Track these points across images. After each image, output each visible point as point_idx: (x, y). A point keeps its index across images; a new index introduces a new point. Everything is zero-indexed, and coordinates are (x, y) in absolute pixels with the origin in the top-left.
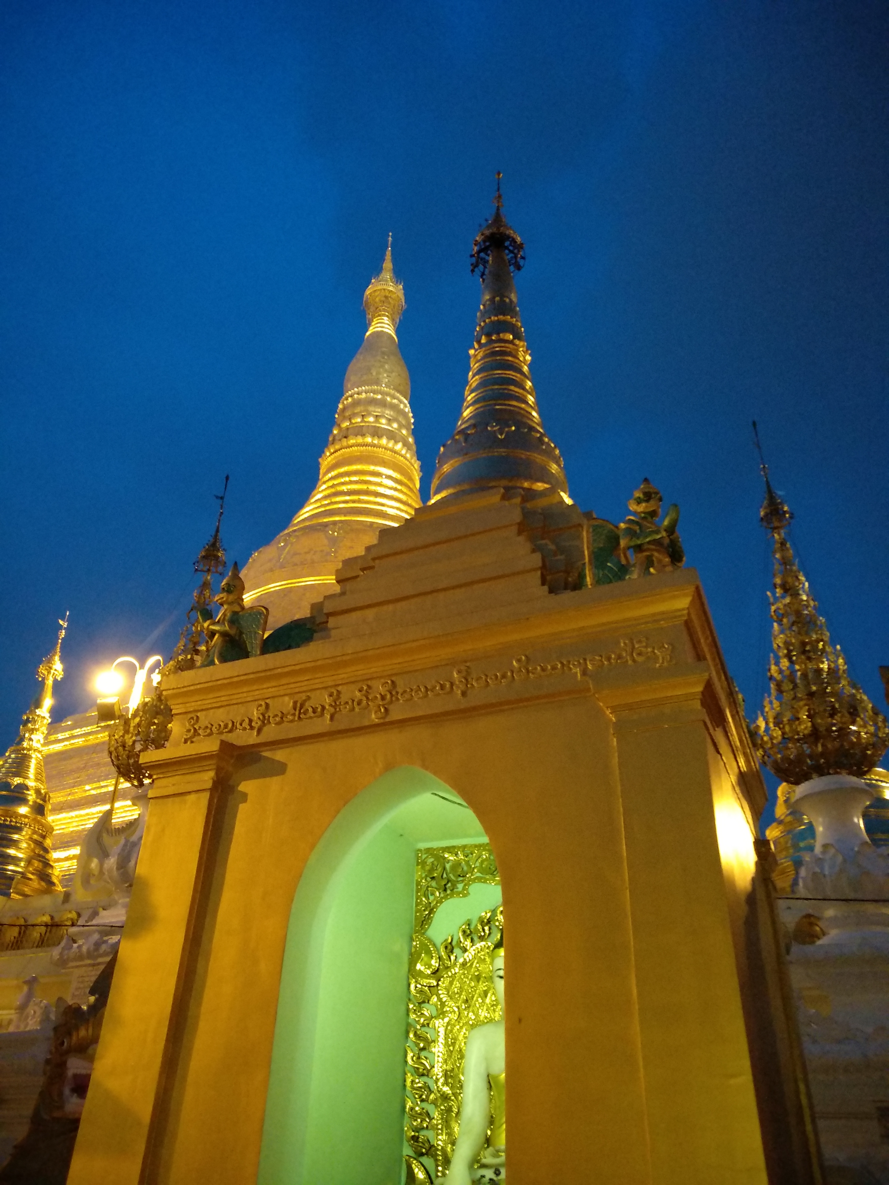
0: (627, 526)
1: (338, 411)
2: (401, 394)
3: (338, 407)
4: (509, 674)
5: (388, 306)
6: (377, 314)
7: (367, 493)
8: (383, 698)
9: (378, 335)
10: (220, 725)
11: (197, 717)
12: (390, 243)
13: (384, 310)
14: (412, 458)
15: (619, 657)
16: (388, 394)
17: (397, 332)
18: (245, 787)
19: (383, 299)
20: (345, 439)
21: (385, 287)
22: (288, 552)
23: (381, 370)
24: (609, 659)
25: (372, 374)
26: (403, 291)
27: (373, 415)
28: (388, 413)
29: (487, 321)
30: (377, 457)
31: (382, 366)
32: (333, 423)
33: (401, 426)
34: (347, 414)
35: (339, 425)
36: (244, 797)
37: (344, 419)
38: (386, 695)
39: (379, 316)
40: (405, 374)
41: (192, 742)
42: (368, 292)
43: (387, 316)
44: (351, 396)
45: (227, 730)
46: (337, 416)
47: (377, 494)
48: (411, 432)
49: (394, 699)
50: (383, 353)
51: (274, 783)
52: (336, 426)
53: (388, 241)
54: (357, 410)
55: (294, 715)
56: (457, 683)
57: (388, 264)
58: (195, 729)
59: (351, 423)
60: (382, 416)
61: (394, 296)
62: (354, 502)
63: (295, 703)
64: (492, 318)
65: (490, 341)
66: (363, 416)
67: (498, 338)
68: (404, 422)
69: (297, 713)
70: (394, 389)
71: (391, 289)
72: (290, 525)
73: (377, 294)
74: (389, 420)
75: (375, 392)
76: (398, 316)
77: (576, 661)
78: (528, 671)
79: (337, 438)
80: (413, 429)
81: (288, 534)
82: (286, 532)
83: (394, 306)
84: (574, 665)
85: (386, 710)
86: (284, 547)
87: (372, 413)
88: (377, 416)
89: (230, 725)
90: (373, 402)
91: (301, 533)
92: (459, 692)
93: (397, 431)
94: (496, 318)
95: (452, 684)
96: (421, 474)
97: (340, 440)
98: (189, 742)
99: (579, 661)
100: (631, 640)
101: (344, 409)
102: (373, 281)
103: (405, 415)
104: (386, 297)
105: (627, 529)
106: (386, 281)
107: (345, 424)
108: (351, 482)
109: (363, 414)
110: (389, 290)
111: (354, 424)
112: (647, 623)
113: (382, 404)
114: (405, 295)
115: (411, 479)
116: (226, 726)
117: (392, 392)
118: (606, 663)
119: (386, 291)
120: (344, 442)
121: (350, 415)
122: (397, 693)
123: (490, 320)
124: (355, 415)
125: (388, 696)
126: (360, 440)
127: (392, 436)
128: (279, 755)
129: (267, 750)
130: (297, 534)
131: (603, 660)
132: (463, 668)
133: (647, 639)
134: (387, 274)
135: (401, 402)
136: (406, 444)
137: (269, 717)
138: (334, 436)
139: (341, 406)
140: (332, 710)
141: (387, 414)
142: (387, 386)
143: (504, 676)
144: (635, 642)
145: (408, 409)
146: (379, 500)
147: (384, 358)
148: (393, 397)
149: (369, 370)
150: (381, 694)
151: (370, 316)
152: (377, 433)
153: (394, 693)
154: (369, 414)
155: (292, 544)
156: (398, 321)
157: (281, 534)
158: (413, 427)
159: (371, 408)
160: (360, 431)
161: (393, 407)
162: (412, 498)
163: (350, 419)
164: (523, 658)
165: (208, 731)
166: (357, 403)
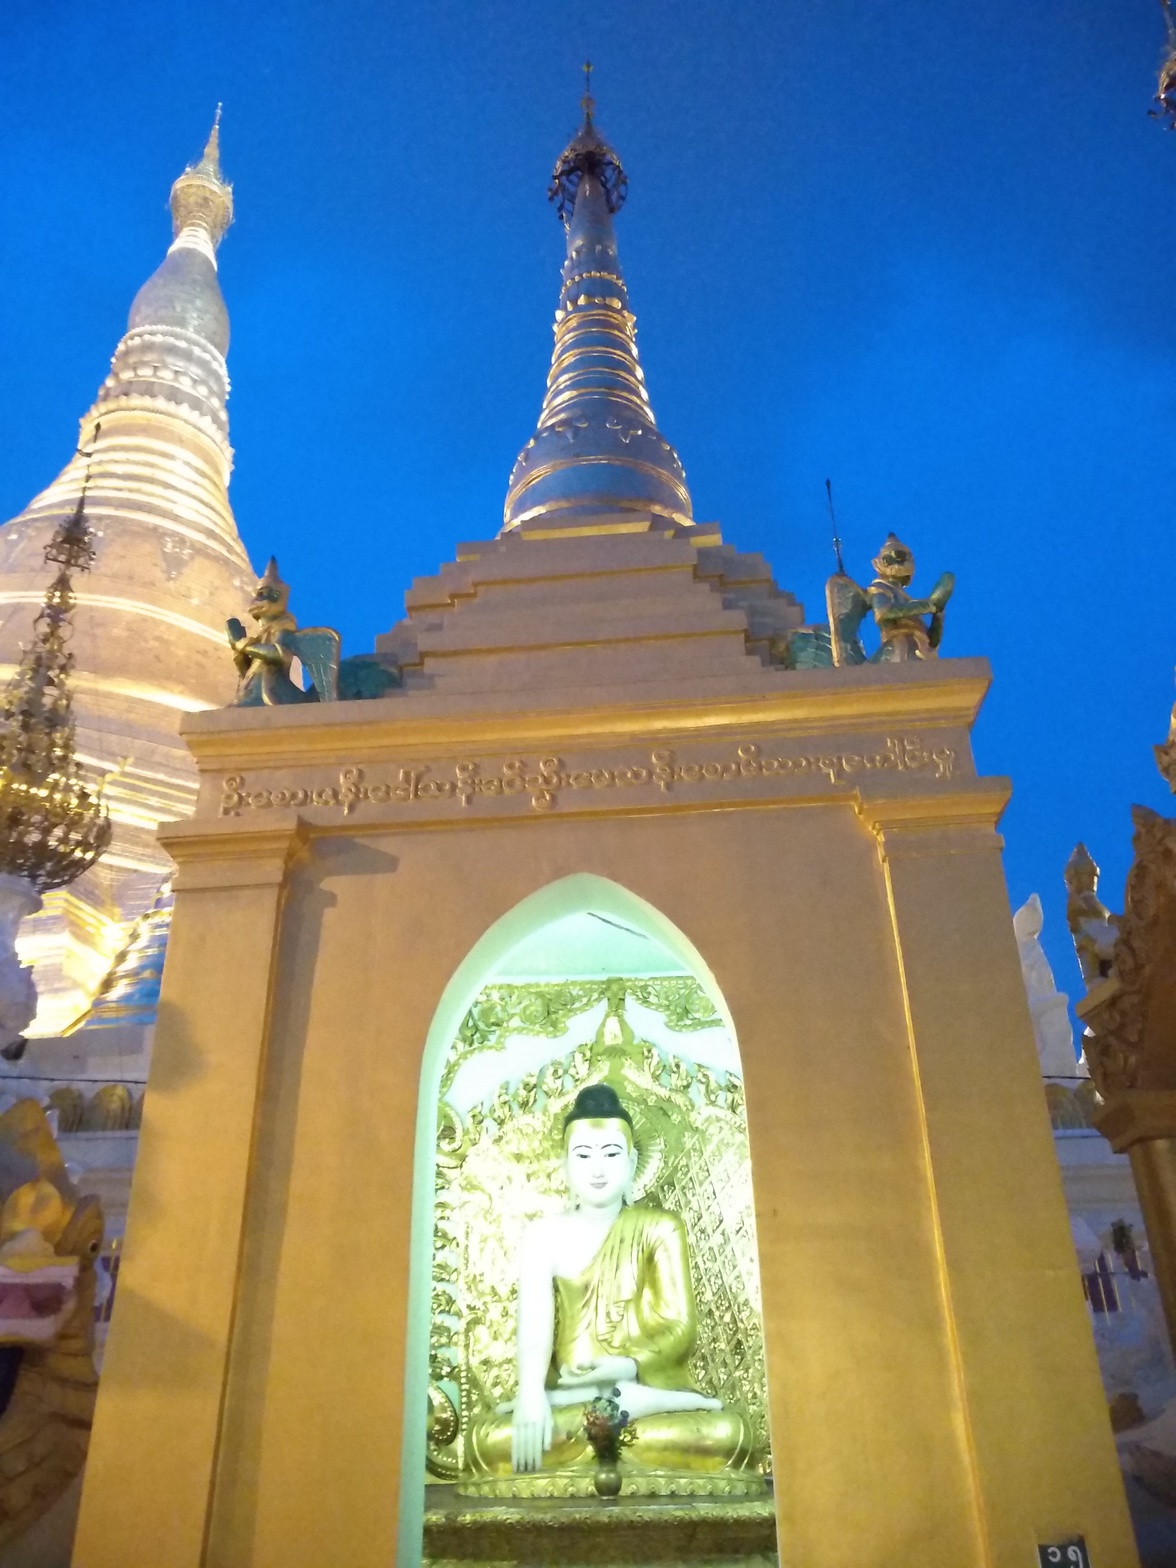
0: (881, 591)
1: (116, 353)
2: (216, 346)
3: (117, 347)
4: (734, 767)
5: (208, 213)
6: (190, 222)
7: (151, 480)
8: (547, 781)
9: (189, 254)
10: (283, 794)
11: (242, 779)
12: (218, 118)
13: (200, 218)
14: (222, 442)
15: (886, 759)
16: (197, 344)
17: (219, 254)
18: (328, 884)
19: (200, 201)
20: (125, 397)
21: (206, 184)
22: (23, 550)
23: (189, 306)
24: (872, 760)
25: (174, 308)
26: (231, 197)
27: (172, 370)
28: (195, 371)
29: (584, 275)
30: (172, 433)
31: (192, 302)
32: (106, 370)
33: (212, 392)
34: (132, 360)
35: (116, 375)
36: (331, 899)
37: (127, 367)
38: (551, 777)
39: (193, 225)
40: (225, 318)
41: (238, 814)
42: (179, 184)
43: (205, 228)
44: (140, 335)
45: (296, 801)
46: (113, 360)
47: (167, 486)
48: (224, 404)
49: (563, 783)
50: (195, 282)
51: (382, 882)
52: (111, 375)
53: (214, 114)
54: (148, 357)
55: (406, 790)
56: (658, 771)
57: (212, 150)
58: (240, 797)
59: (136, 375)
60: (185, 374)
61: (218, 200)
62: (131, 490)
63: (407, 775)
64: (593, 273)
65: (590, 305)
66: (156, 368)
67: (602, 303)
68: (215, 388)
69: (412, 788)
70: (206, 338)
71: (215, 188)
72: (26, 510)
73: (193, 190)
74: (195, 381)
75: (177, 336)
76: (221, 233)
77: (828, 759)
78: (760, 768)
79: (112, 393)
80: (227, 401)
81: (25, 524)
82: (20, 519)
83: (216, 216)
84: (824, 764)
85: (553, 797)
86: (15, 543)
87: (170, 366)
88: (176, 372)
89: (301, 795)
90: (171, 350)
91: (46, 524)
92: (662, 784)
93: (204, 399)
94: (598, 274)
95: (650, 774)
96: (233, 467)
97: (117, 397)
98: (232, 813)
99: (831, 761)
100: (901, 741)
101: (127, 353)
102: (188, 169)
103: (218, 378)
104: (206, 199)
105: (881, 595)
106: (208, 174)
107: (127, 375)
108: (128, 462)
109: (156, 365)
110: (210, 190)
111: (140, 376)
112: (920, 720)
113: (188, 356)
114: (235, 201)
115: (218, 472)
116: (294, 796)
117: (203, 341)
118: (868, 765)
119: (207, 190)
120: (123, 401)
121: (135, 363)
122: (569, 776)
123: (589, 275)
124: (144, 364)
125: (555, 780)
126: (147, 401)
127: (196, 404)
128: (388, 845)
129: (363, 836)
130: (38, 524)
131: (865, 761)
132: (666, 754)
133: (922, 740)
134: (210, 164)
135: (215, 359)
136: (216, 420)
137: (366, 791)
138: (108, 390)
139: (121, 347)
140: (469, 790)
141: (192, 373)
142: (197, 331)
143: (726, 769)
144: (906, 742)
145: (223, 371)
146: (170, 494)
147: (194, 289)
148: (205, 350)
149: (170, 302)
150: (543, 775)
151: (178, 223)
152: (174, 395)
153: (563, 775)
154: (165, 366)
155: (30, 538)
156: (220, 239)
157: (12, 521)
158: (227, 397)
159: (170, 360)
160: (149, 390)
161: (203, 364)
162: (217, 499)
163: (135, 369)
164: (753, 748)
165: (264, 801)
166: (148, 347)
